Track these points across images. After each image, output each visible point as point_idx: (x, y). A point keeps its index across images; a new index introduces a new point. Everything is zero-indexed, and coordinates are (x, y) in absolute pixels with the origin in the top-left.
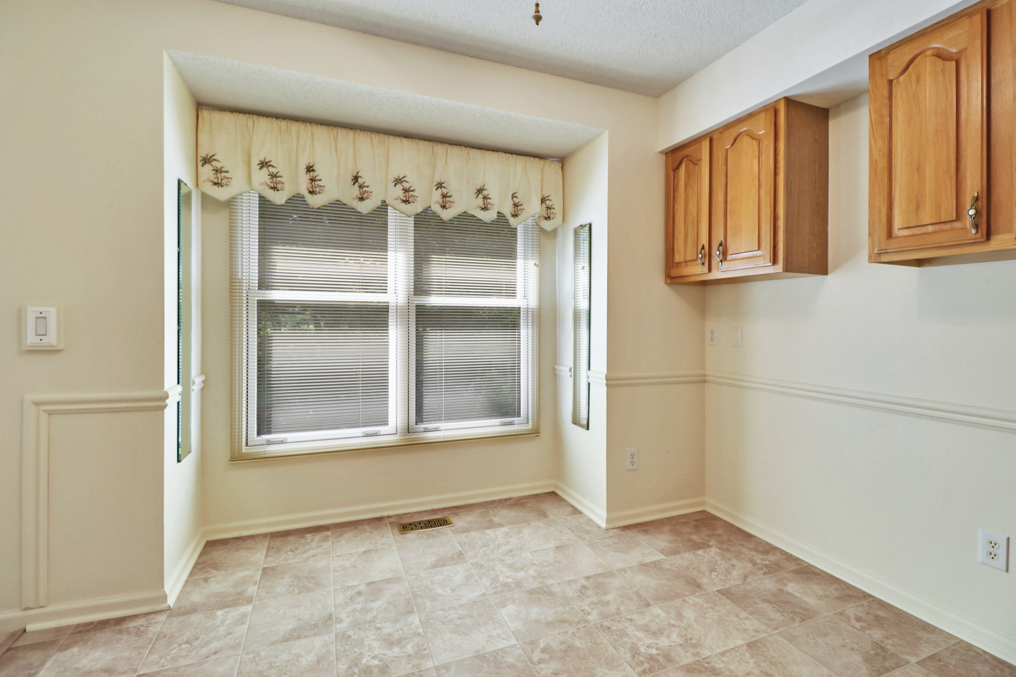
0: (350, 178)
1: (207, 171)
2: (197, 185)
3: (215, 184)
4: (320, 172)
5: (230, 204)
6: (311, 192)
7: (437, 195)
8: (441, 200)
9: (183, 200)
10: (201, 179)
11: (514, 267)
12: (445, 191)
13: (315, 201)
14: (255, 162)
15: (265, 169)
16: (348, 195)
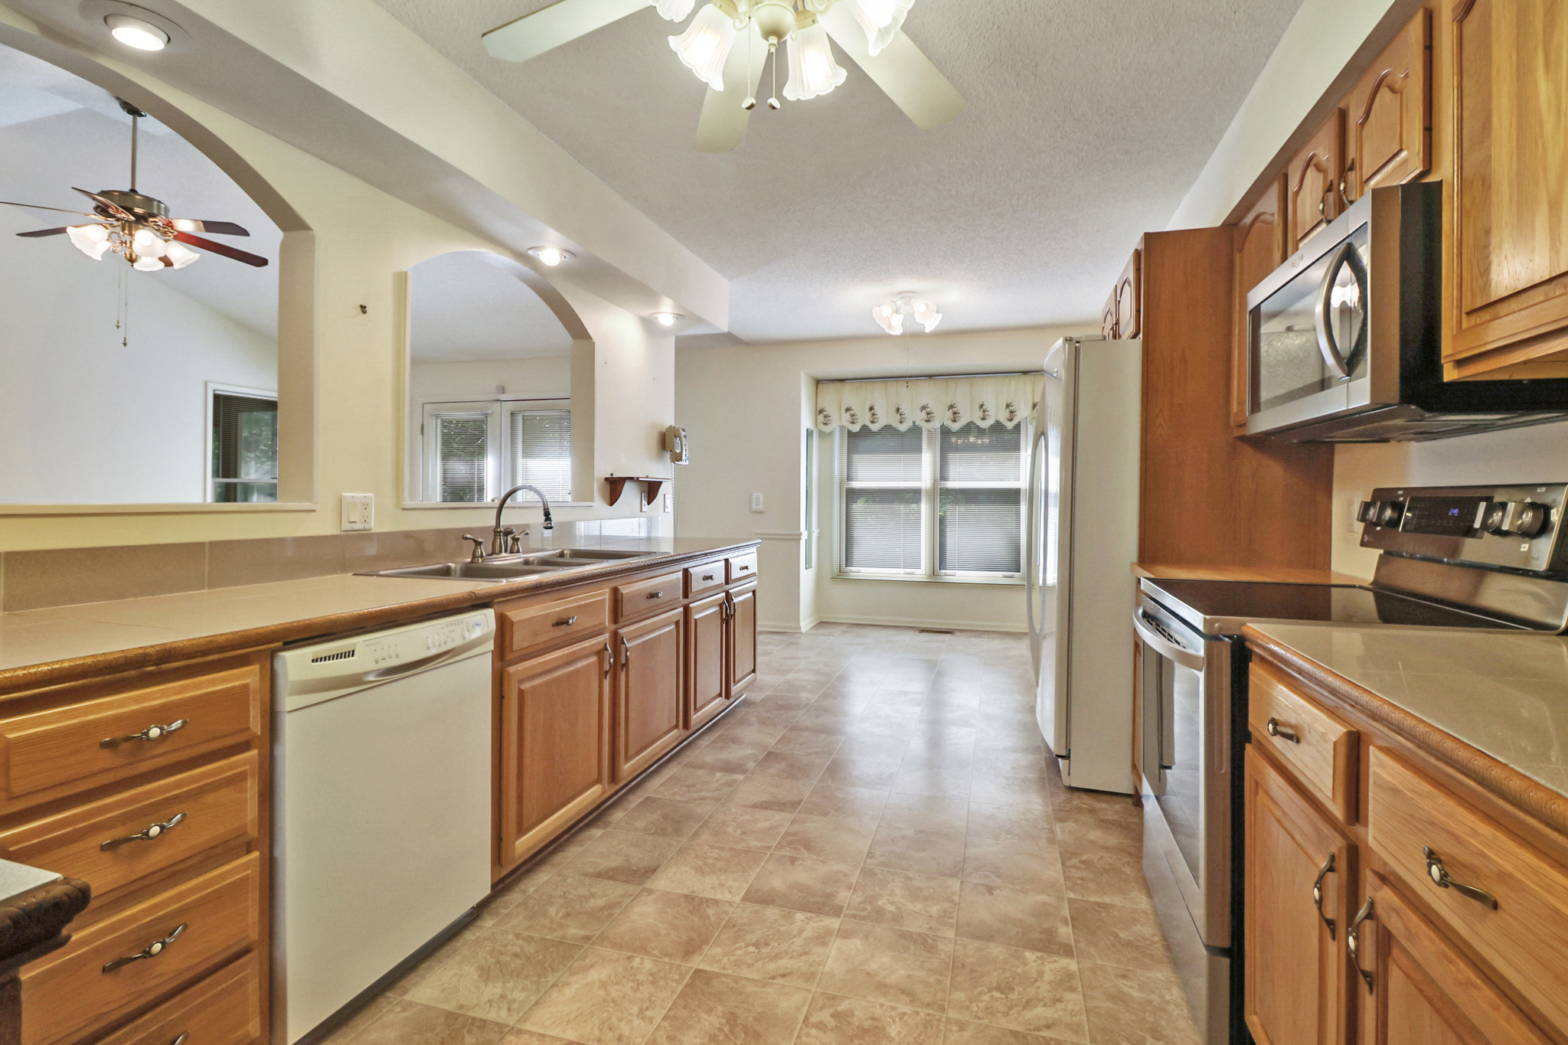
0: (895, 409)
1: (821, 417)
2: (816, 425)
3: (825, 424)
4: (877, 410)
5: (831, 434)
6: (872, 422)
7: (949, 414)
8: (952, 417)
9: (809, 433)
10: (819, 421)
11: (1018, 459)
12: (955, 410)
13: (875, 427)
14: (844, 409)
15: (848, 413)
16: (893, 421)
